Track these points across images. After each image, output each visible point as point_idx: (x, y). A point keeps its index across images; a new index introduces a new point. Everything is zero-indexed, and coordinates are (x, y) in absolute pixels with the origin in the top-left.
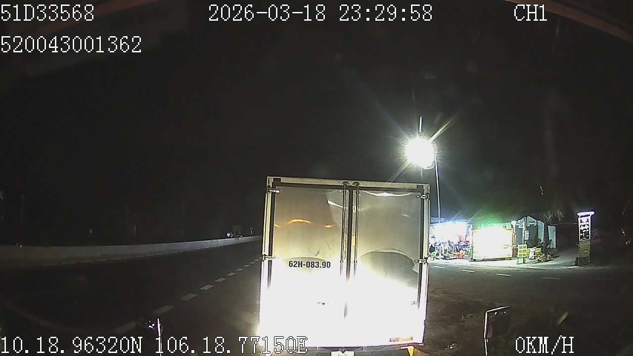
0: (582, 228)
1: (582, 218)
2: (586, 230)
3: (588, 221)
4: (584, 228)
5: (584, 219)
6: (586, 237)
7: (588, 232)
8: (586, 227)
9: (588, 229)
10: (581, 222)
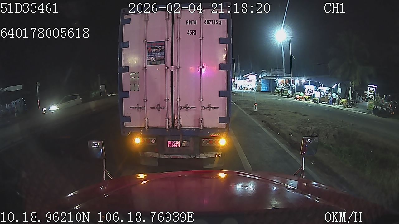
0: (370, 93)
1: (370, 88)
2: (372, 95)
3: (373, 90)
4: (371, 93)
5: (371, 89)
6: (371, 98)
7: (373, 96)
8: (372, 93)
9: (373, 94)
10: (370, 90)
